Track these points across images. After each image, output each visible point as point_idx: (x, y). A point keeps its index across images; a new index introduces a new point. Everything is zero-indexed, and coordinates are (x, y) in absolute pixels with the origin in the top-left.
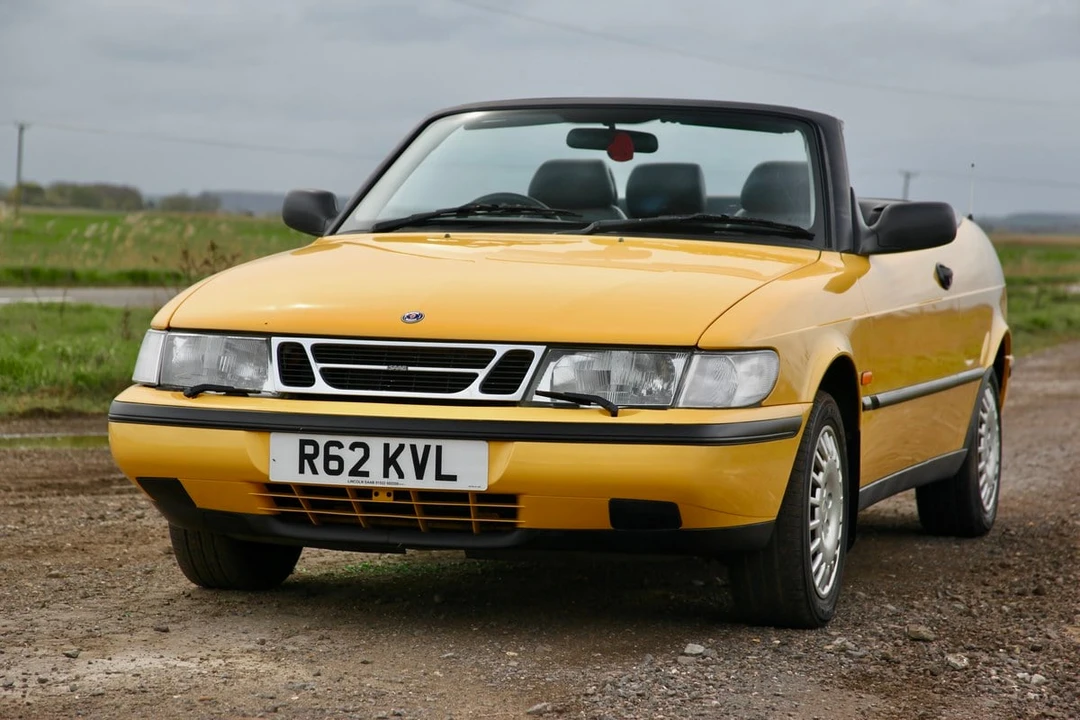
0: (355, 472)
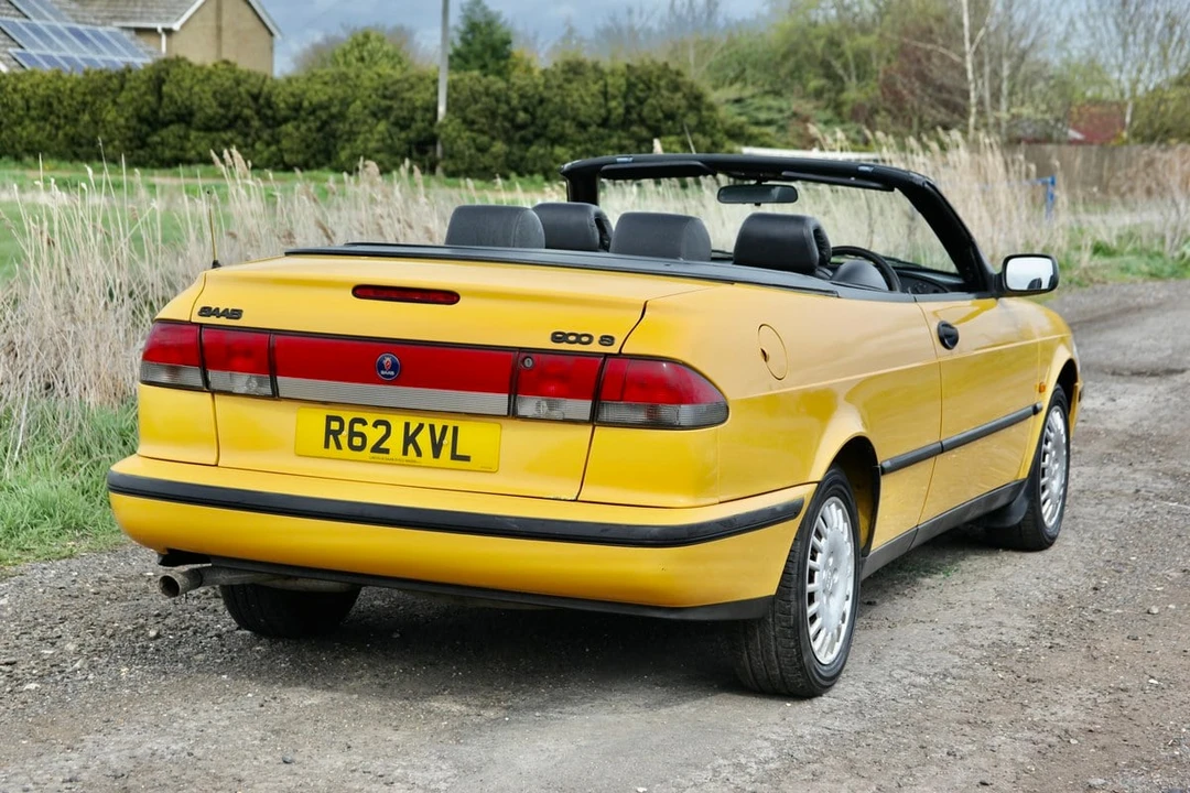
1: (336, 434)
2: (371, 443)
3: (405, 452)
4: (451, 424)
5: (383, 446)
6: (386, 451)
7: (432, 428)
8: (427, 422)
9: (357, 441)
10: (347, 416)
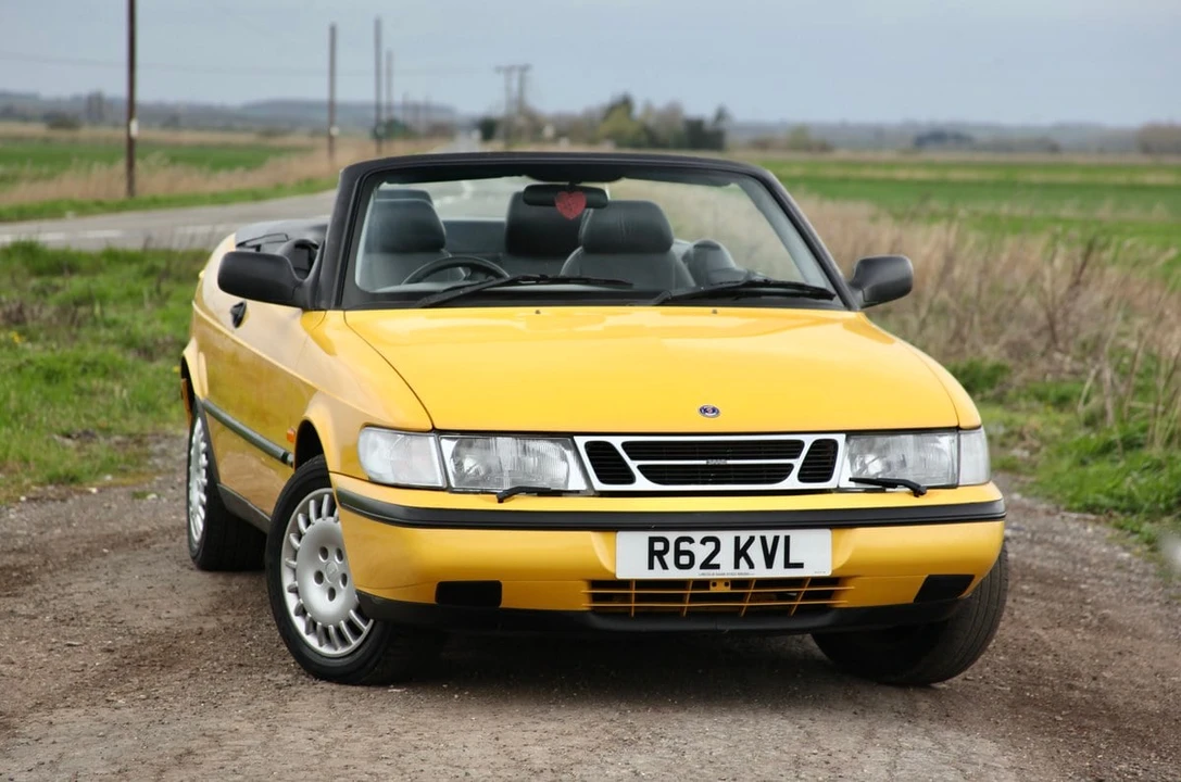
0: (706, 565)
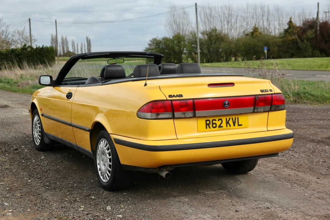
1: (209, 124)
2: (218, 125)
3: (227, 126)
4: (237, 117)
5: (221, 126)
6: (222, 127)
7: (232, 119)
8: (231, 117)
9: (214, 125)
10: (211, 119)
